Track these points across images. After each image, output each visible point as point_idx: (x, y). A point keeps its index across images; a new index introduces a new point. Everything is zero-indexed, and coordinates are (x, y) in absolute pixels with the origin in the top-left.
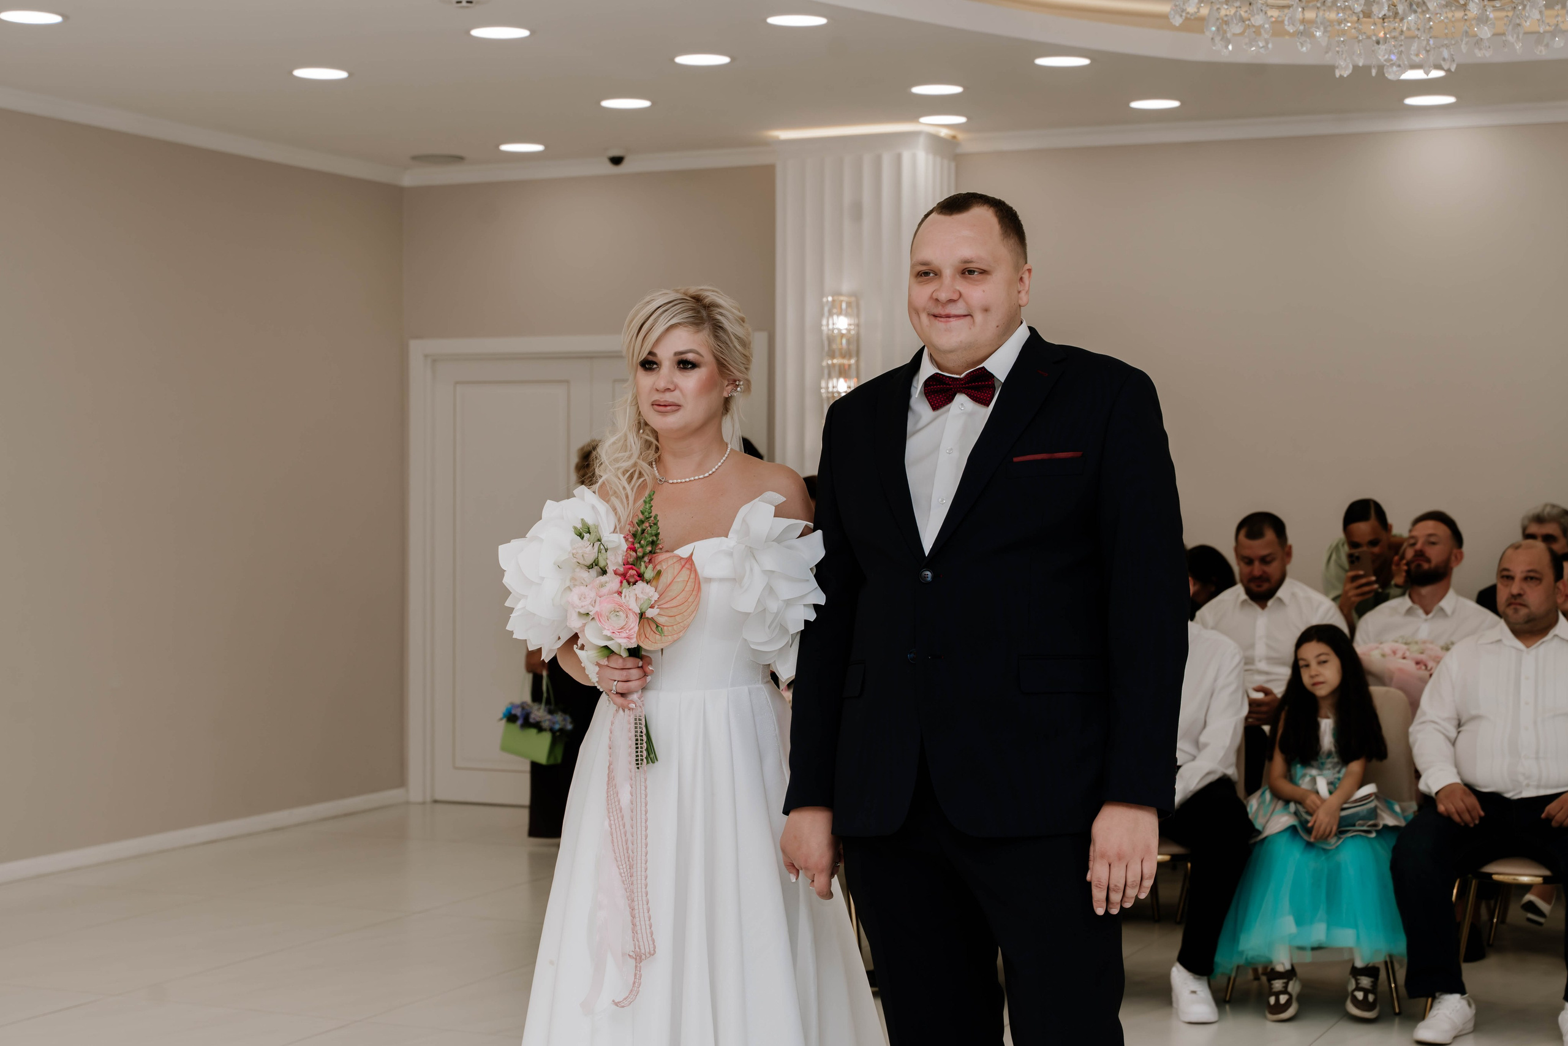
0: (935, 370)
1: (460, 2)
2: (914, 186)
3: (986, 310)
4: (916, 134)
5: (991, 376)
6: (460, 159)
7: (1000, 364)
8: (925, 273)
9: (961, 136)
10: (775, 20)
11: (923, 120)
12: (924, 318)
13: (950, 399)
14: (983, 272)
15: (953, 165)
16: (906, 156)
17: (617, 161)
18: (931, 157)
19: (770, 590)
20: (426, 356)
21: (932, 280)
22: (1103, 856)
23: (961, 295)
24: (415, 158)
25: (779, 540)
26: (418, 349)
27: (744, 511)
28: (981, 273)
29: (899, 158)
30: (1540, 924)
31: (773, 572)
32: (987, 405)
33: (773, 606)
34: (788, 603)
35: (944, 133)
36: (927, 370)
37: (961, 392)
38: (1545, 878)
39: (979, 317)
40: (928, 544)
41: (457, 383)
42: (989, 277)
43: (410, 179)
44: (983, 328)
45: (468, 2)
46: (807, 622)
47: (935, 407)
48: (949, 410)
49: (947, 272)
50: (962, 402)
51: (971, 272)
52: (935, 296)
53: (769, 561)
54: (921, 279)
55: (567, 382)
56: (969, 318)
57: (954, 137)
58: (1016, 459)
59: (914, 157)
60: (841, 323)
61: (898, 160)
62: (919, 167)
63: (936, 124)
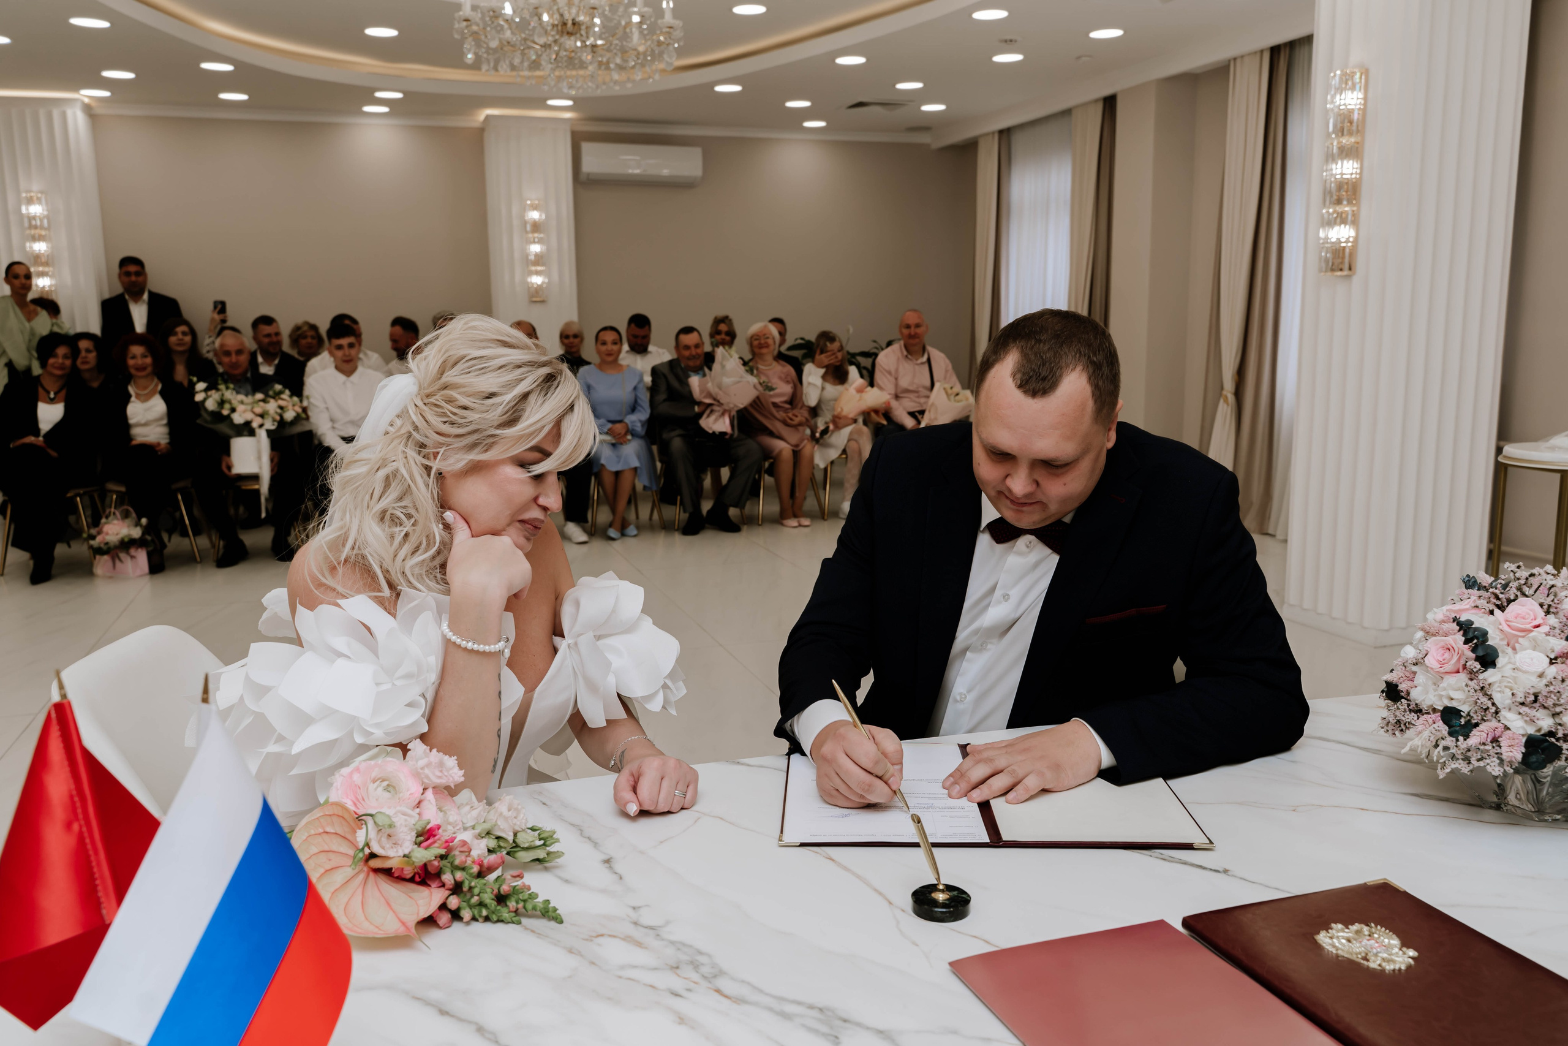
4: (75, 100)
11: (83, 92)
15: (92, 121)
18: (82, 114)
57: (90, 103)
59: (75, 115)
60: (36, 210)
61: (64, 116)
62: (77, 120)
63: (89, 94)
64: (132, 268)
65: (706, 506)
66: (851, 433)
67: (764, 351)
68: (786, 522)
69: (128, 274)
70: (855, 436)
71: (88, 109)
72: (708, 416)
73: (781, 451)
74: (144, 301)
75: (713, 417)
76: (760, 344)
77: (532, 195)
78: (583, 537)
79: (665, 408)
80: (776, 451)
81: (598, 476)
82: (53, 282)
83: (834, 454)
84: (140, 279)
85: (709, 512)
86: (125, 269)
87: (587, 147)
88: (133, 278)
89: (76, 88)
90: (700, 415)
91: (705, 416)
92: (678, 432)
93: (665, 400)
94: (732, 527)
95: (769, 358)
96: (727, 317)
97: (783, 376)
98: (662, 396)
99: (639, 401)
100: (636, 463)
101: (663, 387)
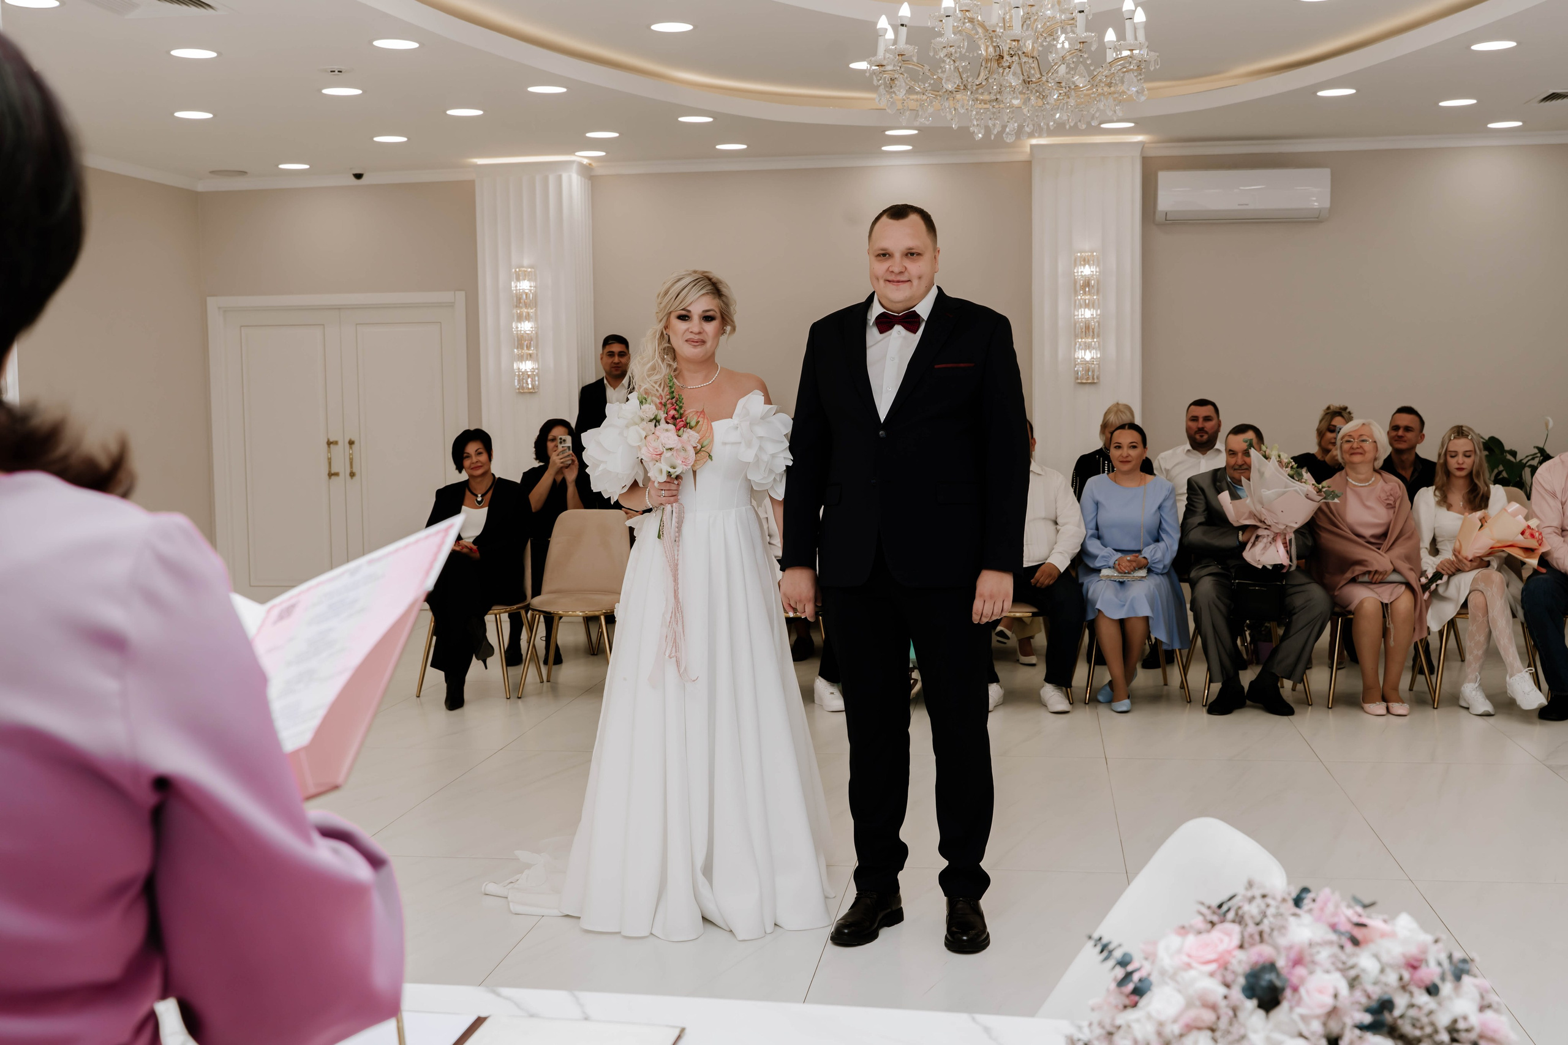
0: (883, 310)
1: (334, 71)
2: (571, 196)
3: (920, 278)
4: (571, 162)
5: (918, 316)
6: (243, 173)
7: (924, 309)
8: (884, 255)
9: (594, 164)
10: (532, 89)
11: (577, 154)
12: (882, 282)
13: (891, 327)
14: (919, 254)
15: (590, 182)
16: (565, 177)
17: (358, 176)
18: (579, 177)
19: (761, 448)
20: (219, 308)
21: (888, 259)
22: (981, 596)
23: (906, 268)
24: (212, 172)
25: (763, 418)
26: (212, 303)
27: (741, 402)
28: (917, 255)
29: (560, 178)
30: (1005, 643)
31: (762, 437)
32: (915, 331)
33: (765, 458)
34: (773, 456)
35: (585, 161)
36: (876, 310)
37: (898, 324)
38: (1033, 613)
39: (915, 282)
40: (883, 416)
41: (241, 326)
42: (921, 257)
43: (200, 187)
44: (917, 286)
45: (339, 71)
46: (787, 467)
47: (881, 332)
48: (891, 334)
49: (897, 255)
50: (898, 329)
51: (912, 254)
52: (891, 269)
53: (760, 431)
54: (879, 258)
55: (323, 325)
56: (909, 283)
57: (590, 164)
58: (936, 366)
59: (570, 177)
60: (525, 285)
61: (559, 179)
62: (573, 184)
63: (584, 156)
64: (616, 348)
65: (1247, 677)
66: (1475, 580)
67: (1357, 459)
68: (1367, 706)
69: (611, 354)
70: (1481, 586)
71: (586, 171)
72: (1254, 544)
73: (1361, 603)
74: (623, 385)
75: (1260, 546)
76: (1352, 448)
77: (1085, 244)
78: (1063, 705)
79: (1197, 536)
80: (1356, 602)
81: (1093, 626)
82: (536, 366)
83: (1450, 610)
84: (623, 360)
85: (1252, 683)
86: (608, 349)
87: (1164, 178)
88: (616, 359)
89: (572, 152)
90: (1243, 546)
91: (1249, 545)
92: (1213, 569)
93: (1200, 524)
94: (1281, 708)
95: (1365, 470)
96: (1345, 409)
97: (1383, 496)
98: (1199, 518)
99: (1165, 525)
100: (1145, 611)
101: (1201, 507)
